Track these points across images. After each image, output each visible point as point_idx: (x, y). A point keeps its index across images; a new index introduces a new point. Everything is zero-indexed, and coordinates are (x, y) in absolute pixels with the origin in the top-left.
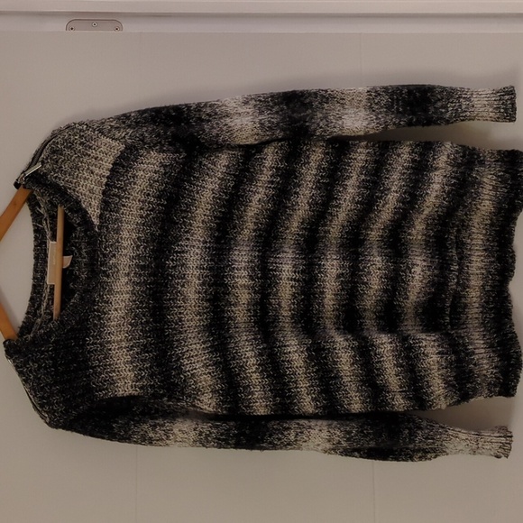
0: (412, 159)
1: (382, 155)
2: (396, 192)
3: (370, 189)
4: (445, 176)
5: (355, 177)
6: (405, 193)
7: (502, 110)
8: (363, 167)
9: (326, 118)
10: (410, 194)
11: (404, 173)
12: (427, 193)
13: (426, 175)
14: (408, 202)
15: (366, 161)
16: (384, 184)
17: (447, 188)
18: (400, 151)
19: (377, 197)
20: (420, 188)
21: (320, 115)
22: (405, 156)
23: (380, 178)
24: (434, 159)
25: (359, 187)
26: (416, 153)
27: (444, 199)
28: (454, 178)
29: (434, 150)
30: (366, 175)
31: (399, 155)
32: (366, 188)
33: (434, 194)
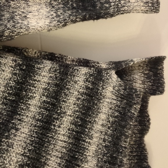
0: (86, 86)
1: (62, 80)
2: (71, 116)
3: (49, 110)
4: (111, 108)
5: (38, 97)
6: (77, 118)
7: (150, 5)
8: (45, 89)
9: (12, 18)
10: (81, 119)
11: (79, 98)
12: (95, 121)
13: (96, 105)
14: (80, 125)
15: (49, 84)
16: (61, 107)
17: (111, 119)
18: (77, 79)
19: (54, 118)
20: (90, 116)
21: (7, 15)
22: (81, 83)
23: (58, 101)
24: (103, 89)
25: (40, 107)
26: (89, 82)
27: (109, 128)
28: (117, 111)
29: (103, 81)
30: (47, 97)
31: (76, 82)
32: (46, 109)
33: (101, 122)
